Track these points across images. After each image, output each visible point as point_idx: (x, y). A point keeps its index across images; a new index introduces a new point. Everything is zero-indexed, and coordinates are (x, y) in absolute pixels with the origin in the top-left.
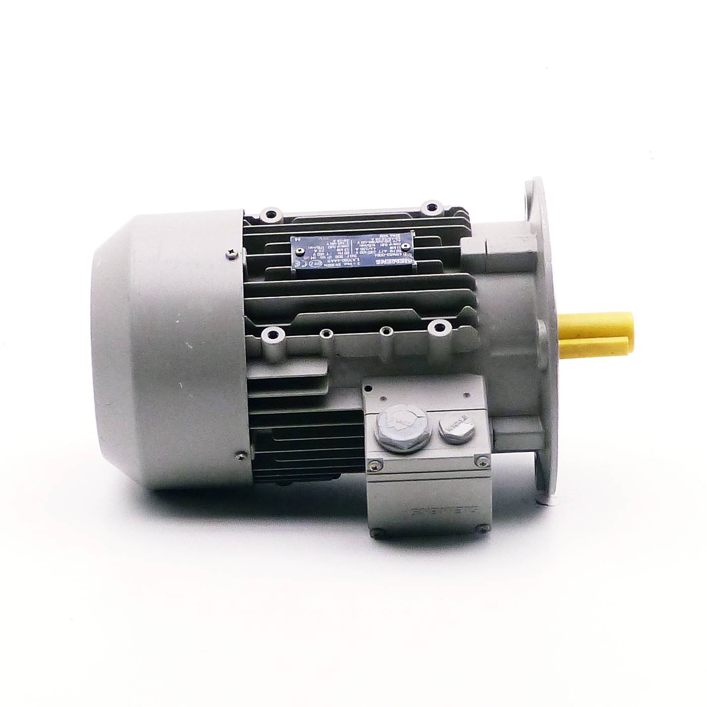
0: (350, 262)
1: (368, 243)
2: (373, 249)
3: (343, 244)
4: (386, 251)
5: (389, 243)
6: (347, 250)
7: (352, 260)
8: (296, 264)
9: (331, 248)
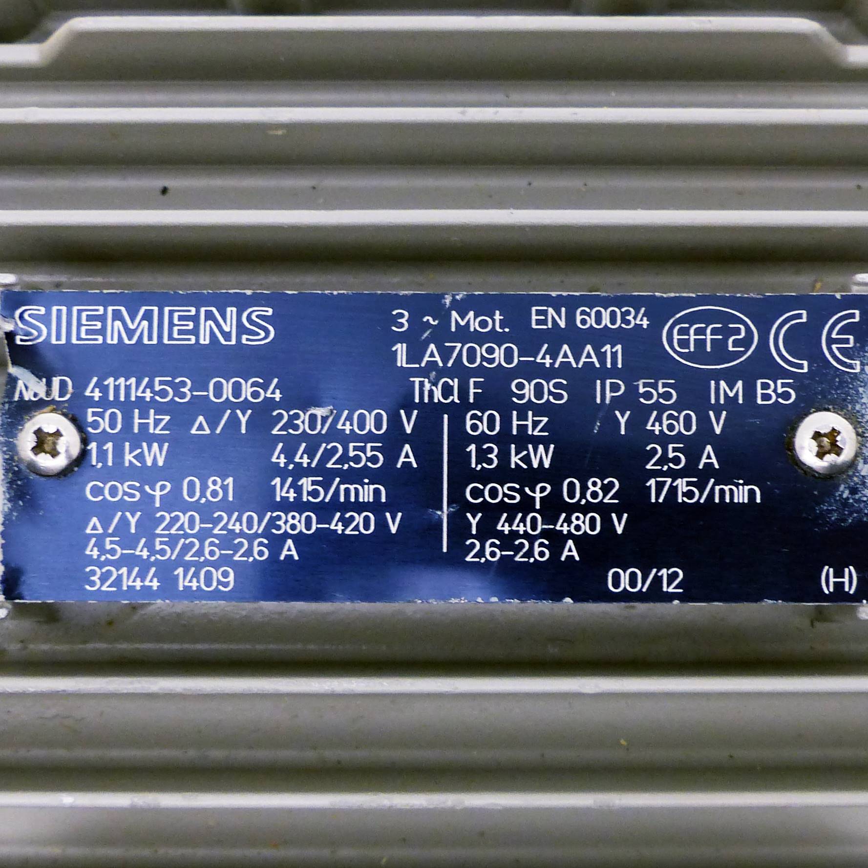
0: (464, 334)
1: (324, 511)
2: (290, 454)
3: (512, 511)
4: (200, 426)
5: (173, 502)
6: (482, 456)
7: (445, 354)
9: (595, 485)
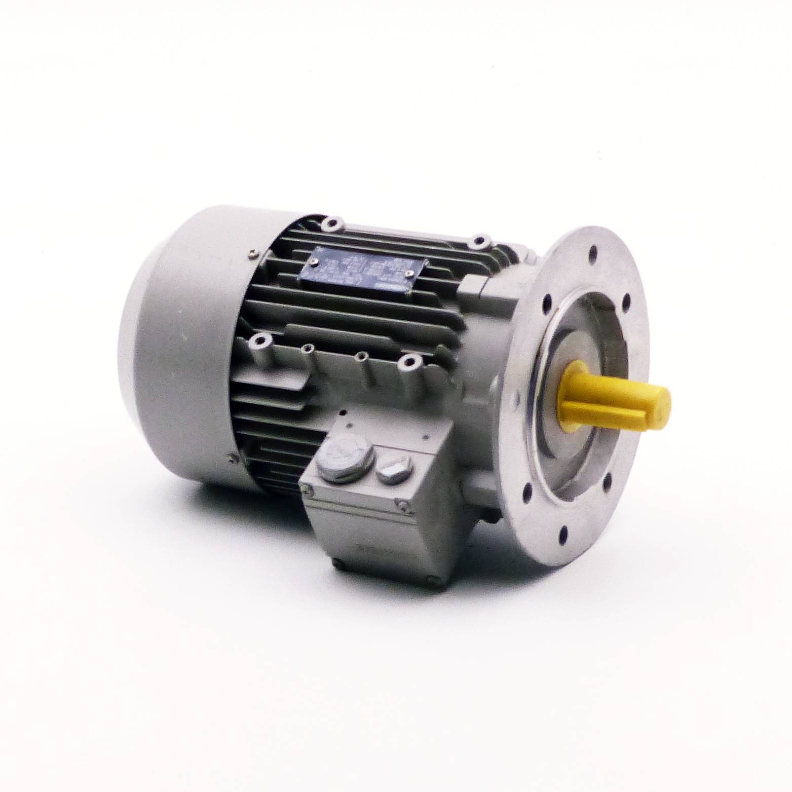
2: (381, 271)
4: (390, 275)
5: (398, 269)
8: (306, 274)
9: (345, 263)
